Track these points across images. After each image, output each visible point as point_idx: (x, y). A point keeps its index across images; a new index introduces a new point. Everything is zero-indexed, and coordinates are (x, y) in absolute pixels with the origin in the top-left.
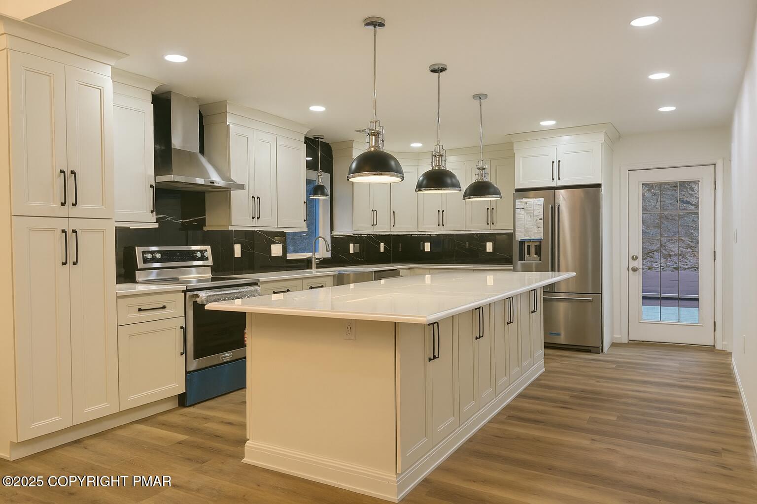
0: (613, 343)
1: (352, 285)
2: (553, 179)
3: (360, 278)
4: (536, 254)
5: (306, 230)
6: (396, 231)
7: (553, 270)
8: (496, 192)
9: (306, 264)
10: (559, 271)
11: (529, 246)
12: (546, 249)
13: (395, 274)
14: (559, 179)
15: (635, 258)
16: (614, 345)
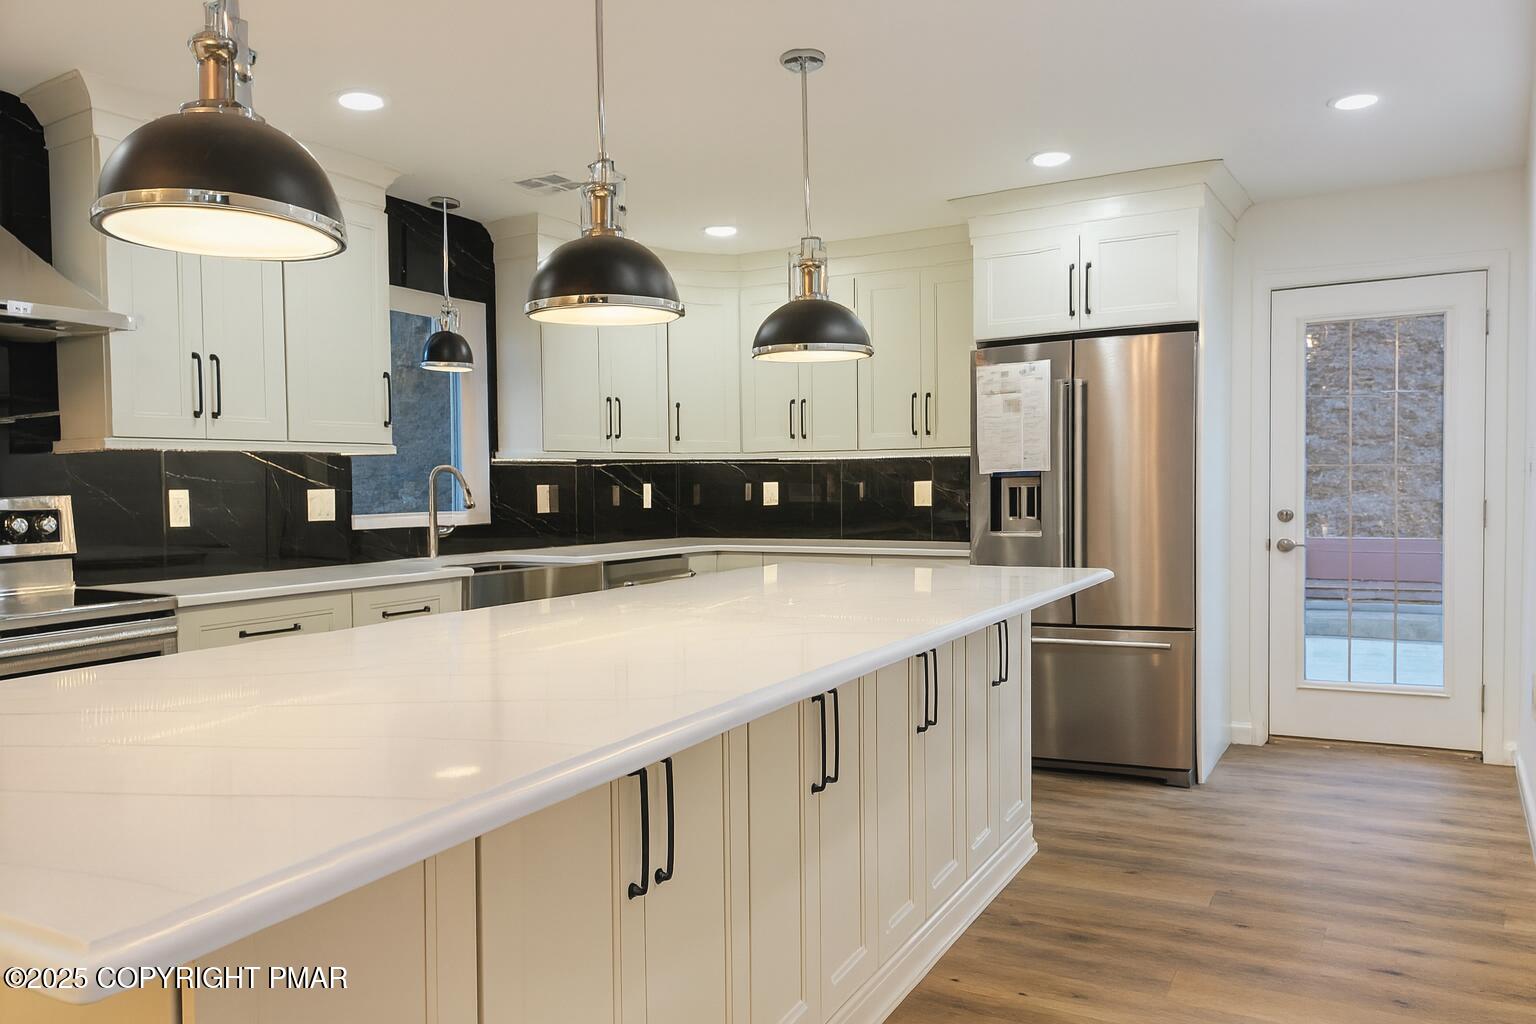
0: (1232, 746)
1: (545, 604)
2: (1072, 313)
3: (573, 582)
4: (1030, 513)
5: (393, 450)
6: (683, 452)
7: (1070, 562)
8: (856, 337)
9: (410, 543)
10: (1085, 565)
11: (1013, 492)
12: (1054, 499)
13: (672, 568)
14: (1088, 311)
15: (1286, 517)
16: (1235, 752)
